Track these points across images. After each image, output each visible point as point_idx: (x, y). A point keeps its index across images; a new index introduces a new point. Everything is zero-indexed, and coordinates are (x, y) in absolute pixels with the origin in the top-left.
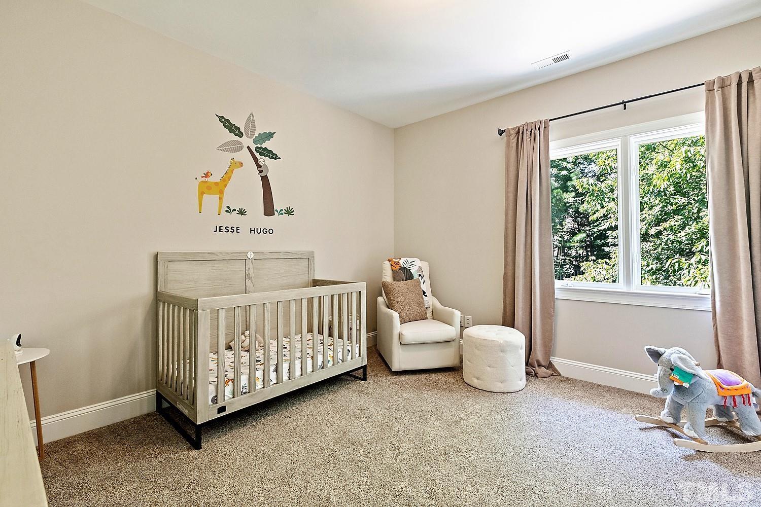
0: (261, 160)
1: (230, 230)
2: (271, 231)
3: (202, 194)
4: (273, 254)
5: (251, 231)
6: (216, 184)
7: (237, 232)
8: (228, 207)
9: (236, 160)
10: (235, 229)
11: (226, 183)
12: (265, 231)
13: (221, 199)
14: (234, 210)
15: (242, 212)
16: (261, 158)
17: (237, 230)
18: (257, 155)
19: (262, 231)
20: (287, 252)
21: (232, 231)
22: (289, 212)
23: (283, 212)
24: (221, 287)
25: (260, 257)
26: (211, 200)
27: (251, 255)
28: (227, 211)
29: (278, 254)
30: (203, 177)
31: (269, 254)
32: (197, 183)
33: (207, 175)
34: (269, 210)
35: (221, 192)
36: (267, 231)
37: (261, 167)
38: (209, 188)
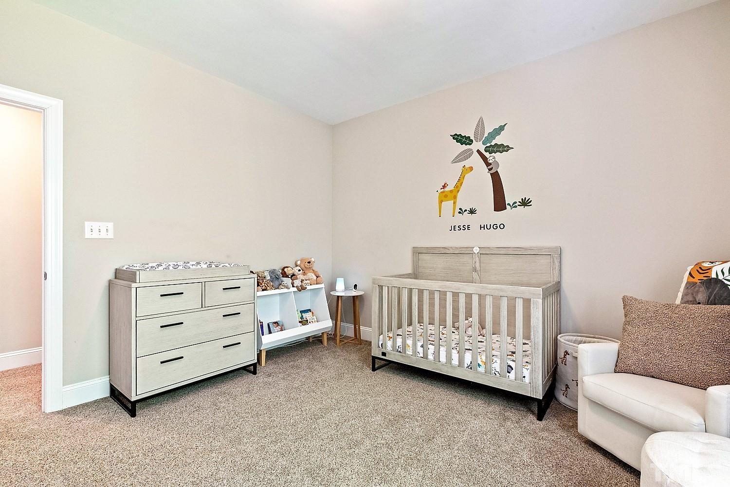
0: (491, 158)
1: (462, 228)
2: (502, 226)
3: (441, 202)
4: (500, 249)
5: (481, 227)
6: (451, 191)
7: (468, 229)
8: (460, 209)
9: (466, 167)
10: (466, 227)
11: (458, 189)
12: (495, 226)
13: (454, 203)
14: (466, 210)
15: (472, 212)
16: (490, 156)
17: (468, 227)
18: (487, 155)
19: (492, 227)
20: (518, 248)
21: (464, 229)
22: (525, 203)
23: (517, 205)
24: (453, 276)
25: (486, 252)
26: (448, 205)
27: (476, 250)
28: (459, 213)
29: (507, 249)
30: (441, 189)
31: (496, 249)
32: (438, 194)
33: (444, 187)
34: (500, 204)
35: (455, 197)
36: (497, 227)
37: (491, 164)
38: (446, 196)
